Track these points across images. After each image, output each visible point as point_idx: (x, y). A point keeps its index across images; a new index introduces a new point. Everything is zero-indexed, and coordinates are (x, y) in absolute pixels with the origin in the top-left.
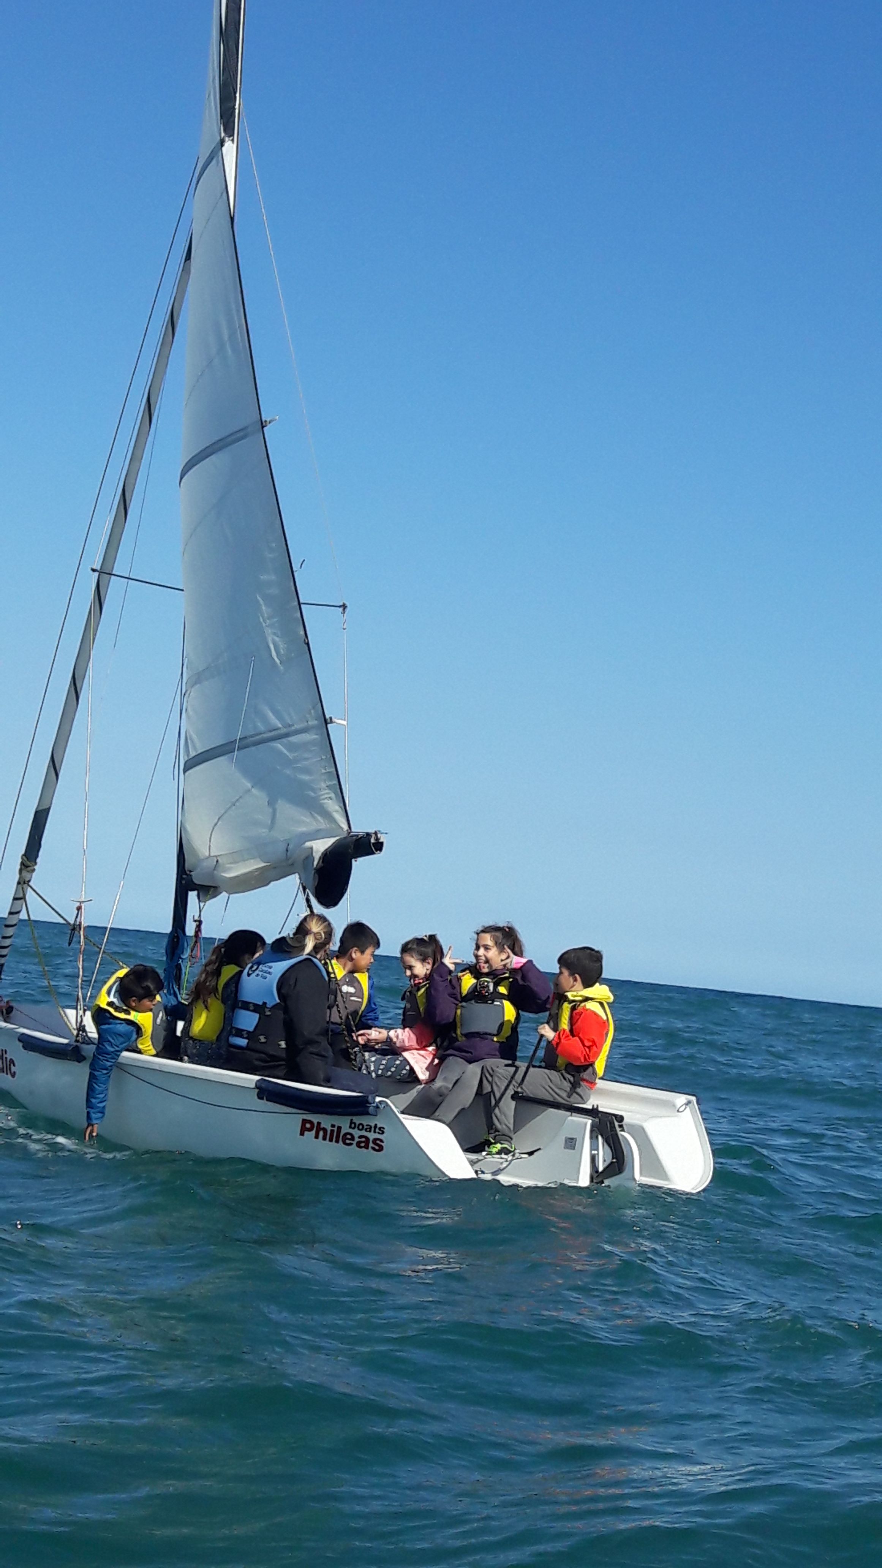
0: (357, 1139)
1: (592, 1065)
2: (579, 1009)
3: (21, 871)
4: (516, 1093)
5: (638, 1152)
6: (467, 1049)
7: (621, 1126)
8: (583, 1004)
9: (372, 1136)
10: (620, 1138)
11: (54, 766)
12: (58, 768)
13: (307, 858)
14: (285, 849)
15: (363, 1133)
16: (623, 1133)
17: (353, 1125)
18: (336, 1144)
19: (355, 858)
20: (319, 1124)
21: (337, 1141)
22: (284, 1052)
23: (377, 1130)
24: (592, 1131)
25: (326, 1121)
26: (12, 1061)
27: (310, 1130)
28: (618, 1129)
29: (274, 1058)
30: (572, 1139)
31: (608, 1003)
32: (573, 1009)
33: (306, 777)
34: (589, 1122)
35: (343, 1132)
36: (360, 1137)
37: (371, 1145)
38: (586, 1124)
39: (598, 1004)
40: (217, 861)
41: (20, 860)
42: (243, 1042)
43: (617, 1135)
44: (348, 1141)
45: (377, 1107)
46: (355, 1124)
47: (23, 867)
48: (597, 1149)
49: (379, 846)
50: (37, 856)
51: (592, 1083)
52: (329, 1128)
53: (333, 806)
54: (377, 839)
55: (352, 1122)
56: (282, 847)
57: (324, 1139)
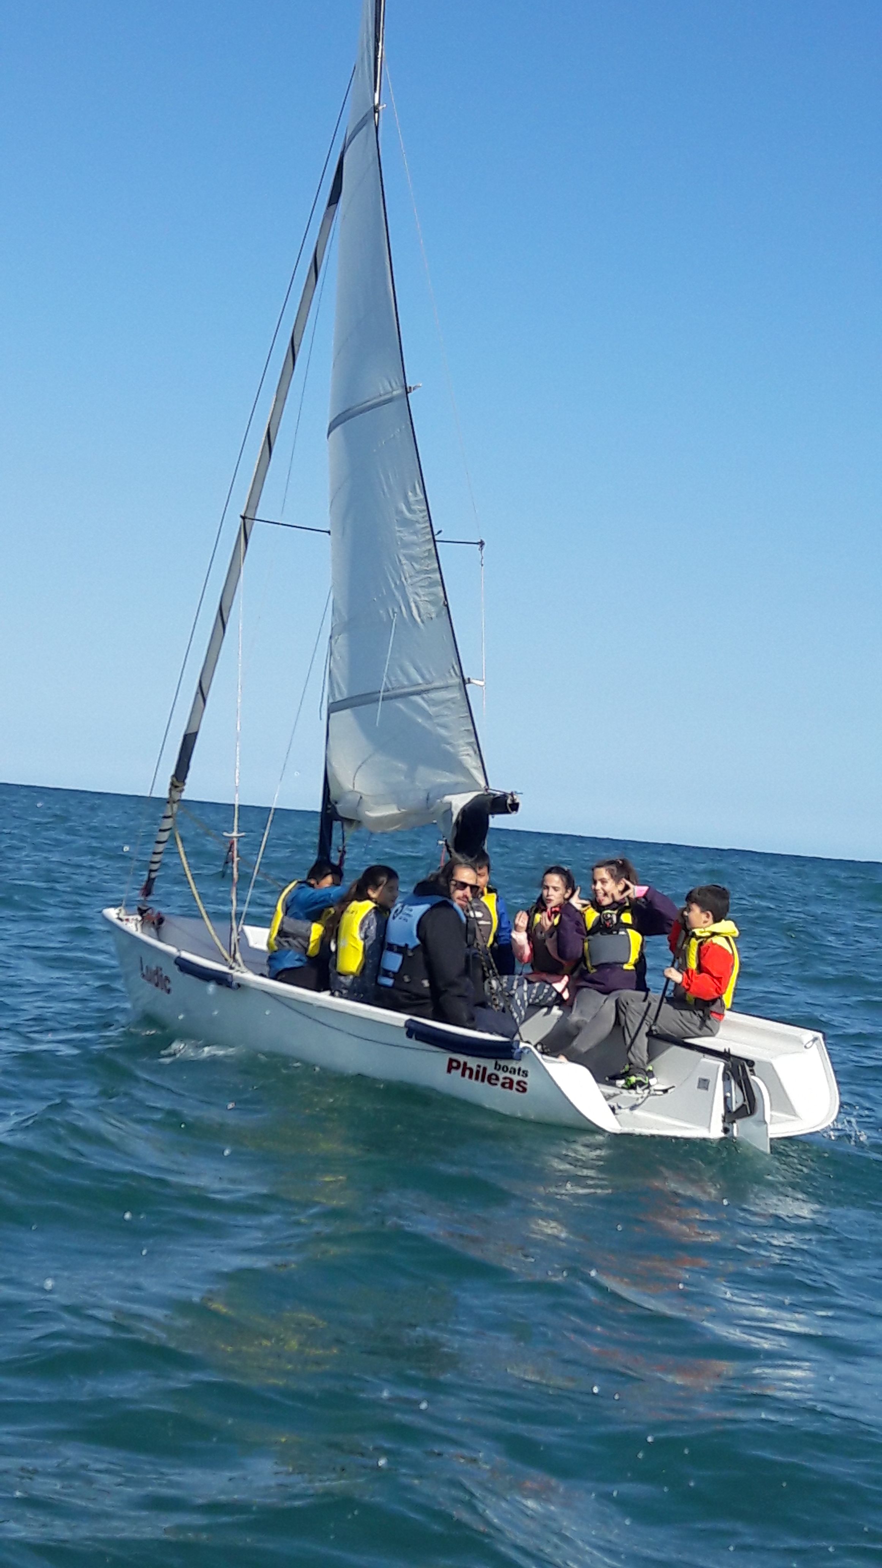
0: (501, 1080)
1: (720, 998)
2: (705, 945)
3: (170, 790)
4: (651, 1030)
5: (768, 1094)
6: (598, 980)
7: (752, 1071)
8: (709, 940)
9: (516, 1078)
10: (751, 1081)
11: (202, 693)
12: (205, 694)
13: (446, 812)
14: (425, 799)
15: (508, 1075)
16: (753, 1077)
17: (498, 1067)
18: (482, 1084)
19: (492, 814)
20: (465, 1064)
21: (483, 1080)
22: (428, 990)
23: (521, 1073)
24: (724, 1073)
25: (473, 1062)
26: (167, 979)
27: (457, 1068)
28: (749, 1073)
29: (419, 997)
30: (705, 1080)
31: (734, 938)
32: (700, 944)
33: (443, 732)
34: (721, 1064)
35: (488, 1072)
36: (505, 1078)
37: (515, 1086)
38: (718, 1067)
39: (724, 939)
40: (361, 798)
41: (169, 781)
42: (389, 982)
43: (748, 1079)
44: (493, 1081)
45: (521, 1052)
46: (500, 1066)
47: (173, 788)
48: (731, 1092)
49: (515, 807)
50: (185, 777)
51: (721, 1015)
52: (475, 1069)
53: (470, 762)
54: (513, 800)
55: (496, 1064)
56: (422, 796)
57: (470, 1077)
